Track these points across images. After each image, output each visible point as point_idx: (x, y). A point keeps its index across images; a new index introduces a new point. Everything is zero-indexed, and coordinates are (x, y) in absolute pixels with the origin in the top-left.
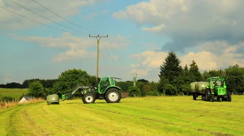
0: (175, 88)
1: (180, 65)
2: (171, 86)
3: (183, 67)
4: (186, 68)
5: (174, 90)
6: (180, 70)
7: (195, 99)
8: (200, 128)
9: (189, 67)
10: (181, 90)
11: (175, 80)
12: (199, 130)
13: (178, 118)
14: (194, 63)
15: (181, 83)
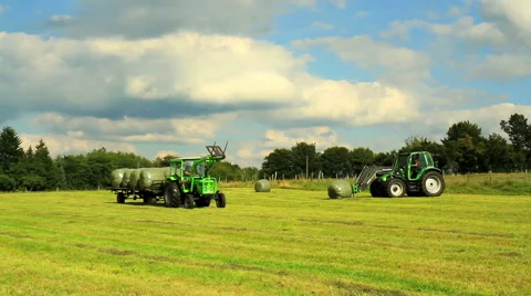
0: (12, 180)
1: (21, 146)
2: (6, 177)
3: (26, 150)
4: (30, 150)
5: (10, 184)
6: (21, 153)
7: (121, 199)
8: (79, 242)
9: (34, 150)
10: (21, 182)
11: (12, 169)
12: (79, 246)
13: (35, 227)
14: (42, 145)
15: (21, 172)
